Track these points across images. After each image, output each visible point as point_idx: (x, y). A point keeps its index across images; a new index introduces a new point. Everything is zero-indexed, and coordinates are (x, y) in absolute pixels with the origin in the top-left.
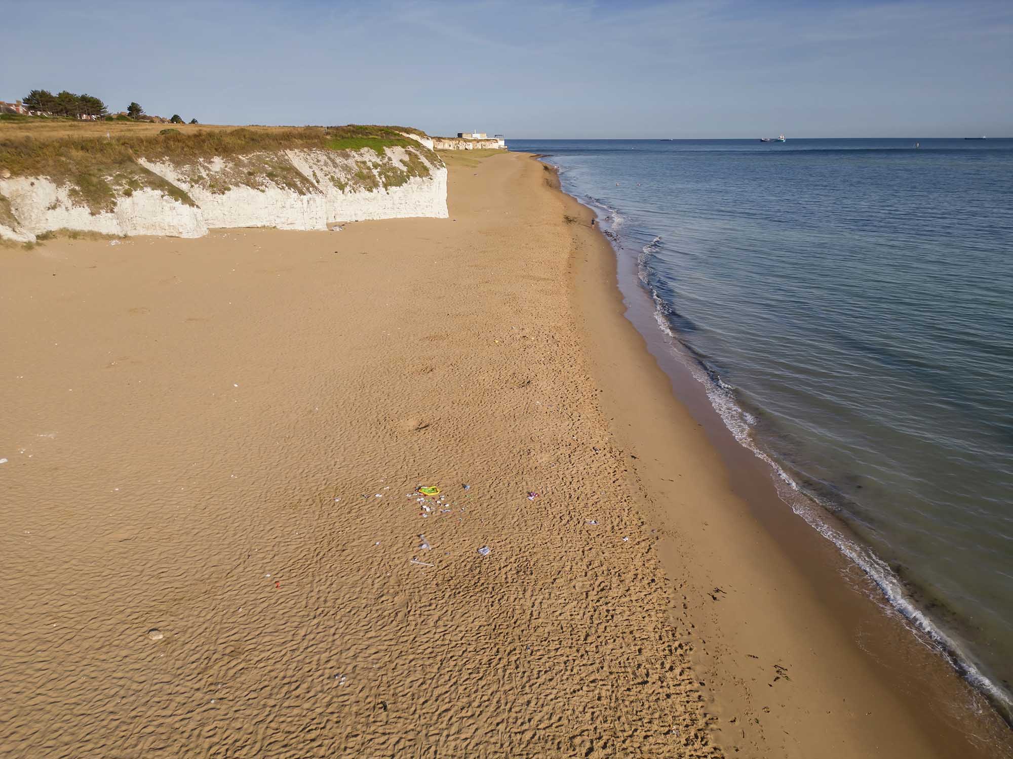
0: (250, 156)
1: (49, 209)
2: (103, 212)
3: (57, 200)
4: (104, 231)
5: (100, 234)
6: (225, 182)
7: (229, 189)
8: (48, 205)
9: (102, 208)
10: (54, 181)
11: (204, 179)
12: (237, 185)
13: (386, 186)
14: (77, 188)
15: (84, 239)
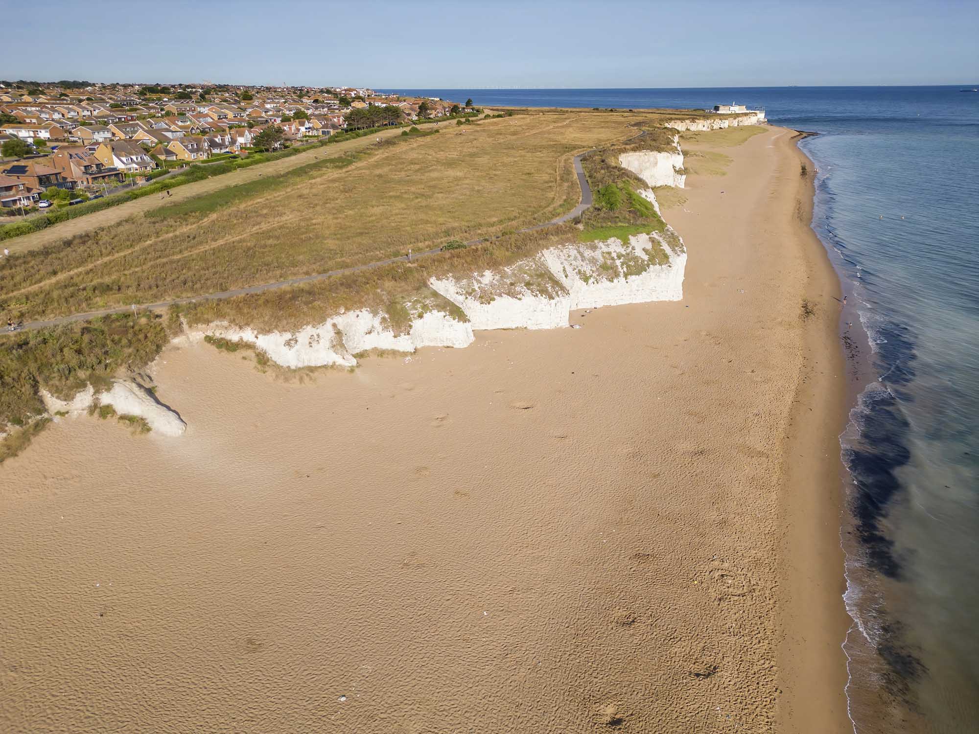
0: (513, 267)
1: (367, 333)
2: (402, 334)
3: (373, 327)
4: (401, 350)
5: (398, 351)
6: (491, 293)
7: (494, 299)
8: (366, 331)
9: (401, 332)
10: (372, 312)
11: (475, 291)
12: (500, 295)
13: (626, 276)
14: (387, 316)
15: (387, 357)
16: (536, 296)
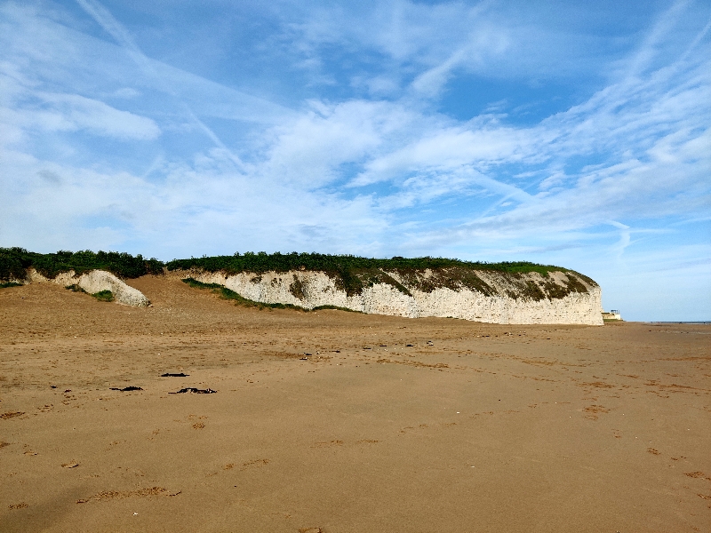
0: (450, 269)
1: (323, 291)
2: (354, 295)
3: (328, 286)
4: (353, 308)
5: (351, 310)
6: (432, 285)
7: (435, 289)
10: (328, 275)
11: (418, 282)
12: (440, 287)
13: (550, 298)
14: (341, 279)
16: (473, 290)
